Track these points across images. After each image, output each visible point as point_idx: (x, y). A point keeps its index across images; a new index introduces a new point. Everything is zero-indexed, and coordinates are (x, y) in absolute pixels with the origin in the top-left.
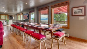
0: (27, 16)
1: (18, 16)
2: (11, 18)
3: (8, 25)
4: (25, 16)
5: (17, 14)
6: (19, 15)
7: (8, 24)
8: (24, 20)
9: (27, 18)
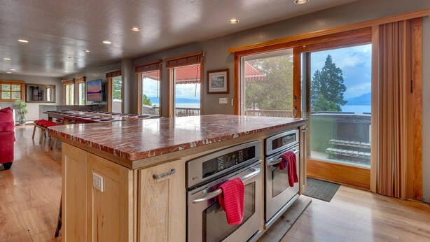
0: (100, 89)
1: (67, 87)
2: (36, 93)
3: (23, 126)
4: (91, 88)
5: (64, 80)
6: (69, 82)
7: (22, 122)
8: (89, 103)
9: (99, 97)
